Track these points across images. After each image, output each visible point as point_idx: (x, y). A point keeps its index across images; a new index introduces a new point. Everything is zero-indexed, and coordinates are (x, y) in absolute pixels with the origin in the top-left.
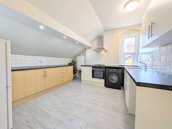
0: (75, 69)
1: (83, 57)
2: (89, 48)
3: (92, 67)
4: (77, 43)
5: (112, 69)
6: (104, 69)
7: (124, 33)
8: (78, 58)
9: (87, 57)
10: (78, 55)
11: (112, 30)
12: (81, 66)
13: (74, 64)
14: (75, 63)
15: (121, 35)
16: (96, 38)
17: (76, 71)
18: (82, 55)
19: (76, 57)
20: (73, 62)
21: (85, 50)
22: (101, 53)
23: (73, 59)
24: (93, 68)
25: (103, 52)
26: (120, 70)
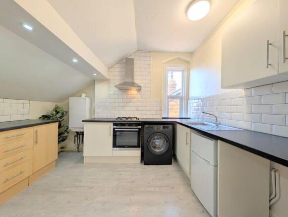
0: (63, 129)
1: (88, 100)
2: (103, 80)
3: (112, 123)
4: (75, 60)
5: (155, 127)
6: (140, 127)
7: (168, 61)
8: (73, 101)
9: (96, 100)
10: (73, 95)
11: (150, 52)
12: (83, 121)
13: (61, 117)
14: (63, 114)
15: (164, 63)
16: (120, 62)
17: (66, 134)
18: (84, 95)
19: (68, 98)
20: (57, 113)
21: (92, 83)
22: (129, 92)
23: (58, 104)
24: (114, 125)
25: (133, 92)
26: (170, 127)
